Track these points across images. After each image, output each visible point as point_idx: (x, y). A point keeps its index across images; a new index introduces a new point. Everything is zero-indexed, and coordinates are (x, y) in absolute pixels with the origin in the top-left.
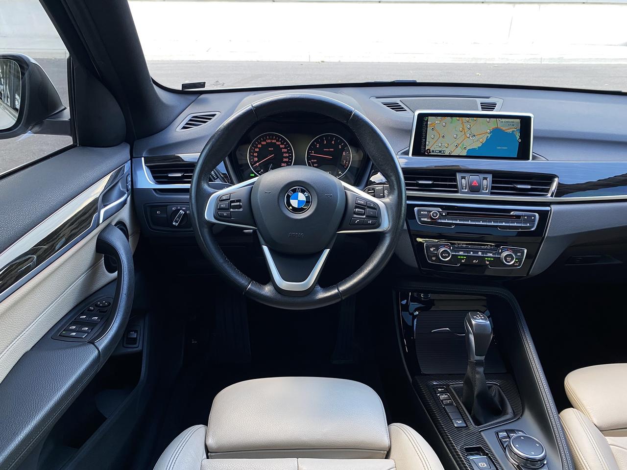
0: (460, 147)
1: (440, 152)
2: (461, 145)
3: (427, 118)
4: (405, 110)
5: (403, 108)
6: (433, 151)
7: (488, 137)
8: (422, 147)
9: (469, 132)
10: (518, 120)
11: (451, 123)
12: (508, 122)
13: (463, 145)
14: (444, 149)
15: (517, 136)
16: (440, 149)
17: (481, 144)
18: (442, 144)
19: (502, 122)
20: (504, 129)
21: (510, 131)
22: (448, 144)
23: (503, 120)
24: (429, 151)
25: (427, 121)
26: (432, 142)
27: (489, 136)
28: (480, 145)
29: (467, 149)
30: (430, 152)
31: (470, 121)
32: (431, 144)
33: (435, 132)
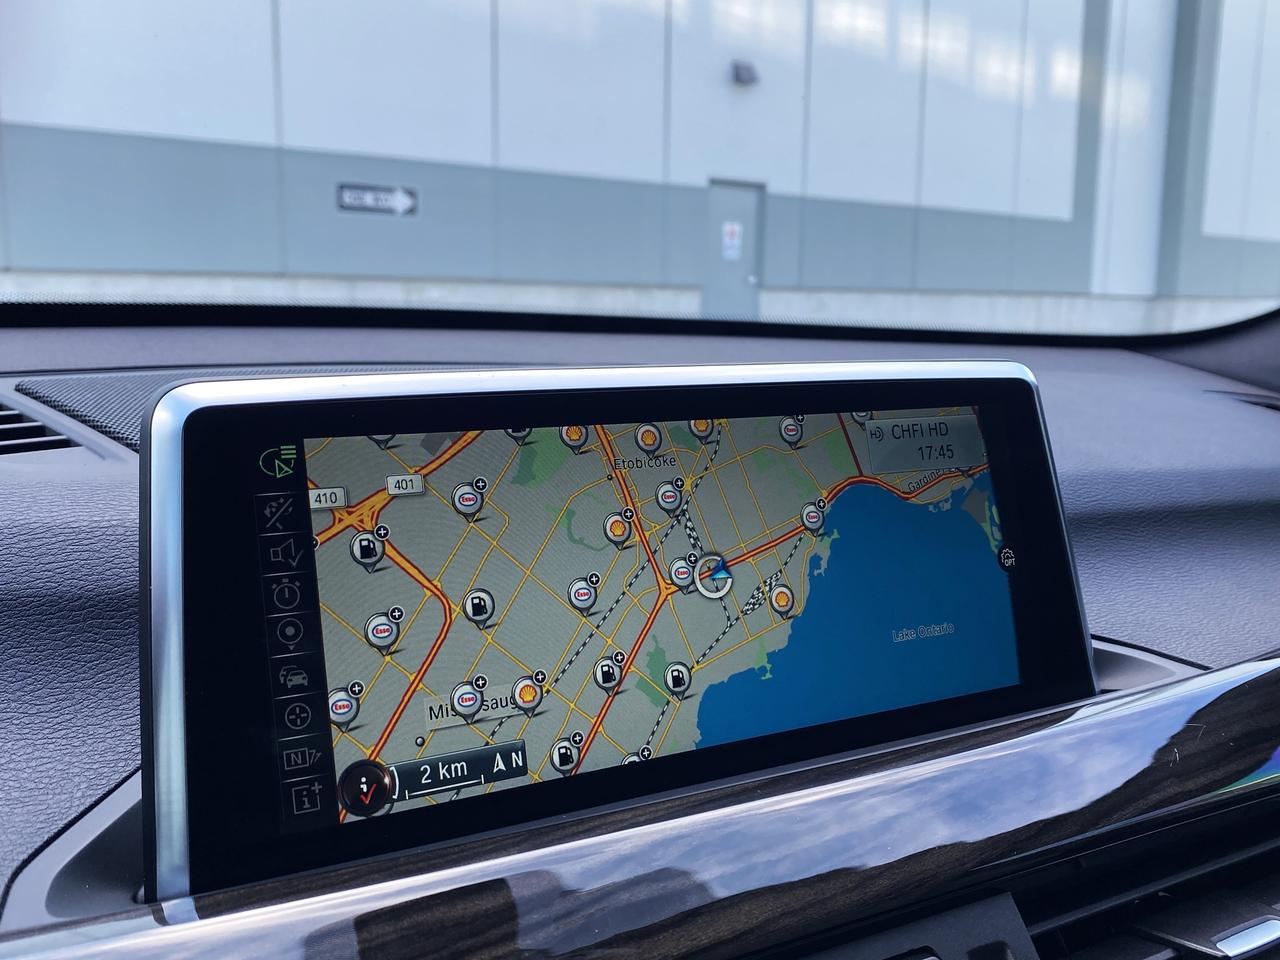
0: (642, 685)
1: (479, 764)
2: (638, 670)
3: (288, 451)
4: (66, 444)
5: (41, 431)
6: (410, 777)
7: (815, 561)
8: (295, 758)
9: (680, 542)
10: (963, 416)
11: (525, 476)
12: (911, 431)
13: (658, 660)
14: (506, 736)
15: (986, 527)
16: (473, 740)
17: (786, 627)
18: (478, 684)
19: (878, 434)
20: (900, 482)
21: (937, 495)
22: (538, 679)
23: (885, 420)
24: (375, 781)
25: (299, 483)
26: (384, 683)
27: (823, 548)
28: (779, 635)
29: (698, 688)
30: (382, 794)
31: (669, 448)
32: (375, 714)
33: (388, 586)
